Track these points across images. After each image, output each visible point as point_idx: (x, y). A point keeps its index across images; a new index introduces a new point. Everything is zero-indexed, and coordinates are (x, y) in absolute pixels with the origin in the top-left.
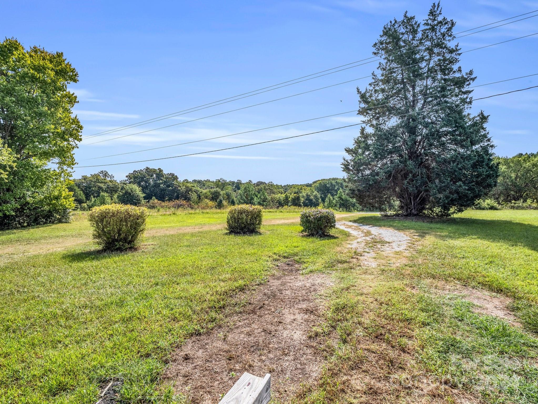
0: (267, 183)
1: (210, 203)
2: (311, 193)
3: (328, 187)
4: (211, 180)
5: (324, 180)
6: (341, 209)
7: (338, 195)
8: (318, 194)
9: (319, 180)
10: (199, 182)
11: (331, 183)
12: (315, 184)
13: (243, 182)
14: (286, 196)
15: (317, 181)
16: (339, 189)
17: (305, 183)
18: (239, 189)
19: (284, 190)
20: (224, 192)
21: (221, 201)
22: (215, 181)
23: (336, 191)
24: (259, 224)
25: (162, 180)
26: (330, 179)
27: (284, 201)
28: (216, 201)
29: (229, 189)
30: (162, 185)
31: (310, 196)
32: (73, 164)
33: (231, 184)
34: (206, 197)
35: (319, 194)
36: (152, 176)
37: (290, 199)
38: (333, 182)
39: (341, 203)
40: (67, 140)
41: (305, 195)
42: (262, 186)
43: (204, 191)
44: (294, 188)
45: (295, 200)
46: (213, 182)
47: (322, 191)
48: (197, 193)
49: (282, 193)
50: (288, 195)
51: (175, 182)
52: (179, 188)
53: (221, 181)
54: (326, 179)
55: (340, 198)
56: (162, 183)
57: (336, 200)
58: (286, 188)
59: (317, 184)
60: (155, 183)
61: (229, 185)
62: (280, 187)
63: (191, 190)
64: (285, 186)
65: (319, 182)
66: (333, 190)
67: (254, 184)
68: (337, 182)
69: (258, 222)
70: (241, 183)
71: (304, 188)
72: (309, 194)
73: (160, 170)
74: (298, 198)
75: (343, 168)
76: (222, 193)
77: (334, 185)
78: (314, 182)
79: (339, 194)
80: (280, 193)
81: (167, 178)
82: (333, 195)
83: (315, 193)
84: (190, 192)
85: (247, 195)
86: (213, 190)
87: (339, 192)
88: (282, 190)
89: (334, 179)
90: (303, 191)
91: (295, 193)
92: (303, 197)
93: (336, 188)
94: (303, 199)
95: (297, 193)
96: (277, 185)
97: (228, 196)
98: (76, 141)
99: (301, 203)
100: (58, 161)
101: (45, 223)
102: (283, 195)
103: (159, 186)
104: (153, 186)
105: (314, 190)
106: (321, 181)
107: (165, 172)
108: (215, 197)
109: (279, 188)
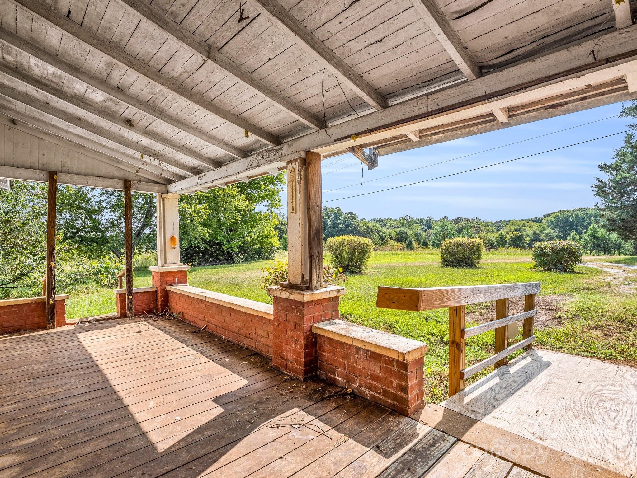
0: (470, 219)
1: (397, 245)
2: (541, 231)
3: (571, 222)
4: (393, 219)
5: (564, 211)
6: (594, 252)
7: (589, 232)
8: (552, 231)
9: (554, 213)
10: (379, 221)
11: (576, 215)
12: (548, 218)
13: (435, 219)
14: (501, 235)
15: (552, 214)
16: (590, 223)
17: (531, 217)
18: (430, 227)
19: (497, 228)
20: (412, 232)
21: (411, 242)
22: (398, 219)
23: (586, 227)
24: (479, 258)
25: (340, 220)
26: (574, 210)
27: (496, 242)
28: (405, 242)
29: (418, 228)
30: (340, 226)
31: (539, 235)
32: (280, 206)
33: (419, 222)
34: (391, 238)
35: (555, 232)
36: (330, 216)
37: (507, 239)
38: (581, 214)
39: (594, 243)
40: (275, 185)
41: (530, 233)
42: (463, 223)
43: (388, 231)
44: (512, 224)
45: (516, 239)
46: (396, 221)
47: (561, 227)
48: (378, 234)
49: (493, 232)
50: (504, 234)
51: (354, 222)
52: (359, 228)
53: (406, 218)
54: (568, 211)
55: (594, 236)
56: (340, 224)
57: (585, 240)
58: (499, 225)
59: (552, 218)
60: (333, 224)
61: (417, 223)
62: (490, 224)
63: (372, 230)
64: (497, 222)
65: (554, 215)
66: (581, 225)
67: (452, 221)
68: (587, 213)
69: (476, 256)
70: (432, 221)
71: (528, 224)
72: (538, 231)
73: (338, 209)
74: (521, 238)
75: (596, 191)
76: (409, 233)
77: (583, 218)
78: (546, 216)
79: (591, 230)
80: (489, 232)
81: (345, 217)
82: (579, 233)
83: (549, 230)
84: (371, 233)
85: (444, 234)
86: (398, 230)
87: (590, 227)
88: (493, 228)
89: (581, 210)
90: (528, 228)
91: (515, 231)
92: (528, 236)
93: (585, 223)
94: (528, 239)
95: (520, 230)
96: (485, 222)
97: (418, 237)
98: (282, 185)
99: (526, 244)
100: (268, 204)
101: (258, 259)
102: (496, 235)
103: (338, 226)
104: (331, 227)
105: (546, 227)
106: (557, 214)
107: (344, 211)
108: (401, 238)
109: (488, 226)
